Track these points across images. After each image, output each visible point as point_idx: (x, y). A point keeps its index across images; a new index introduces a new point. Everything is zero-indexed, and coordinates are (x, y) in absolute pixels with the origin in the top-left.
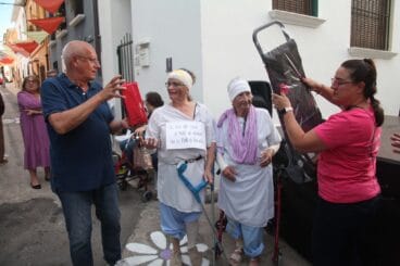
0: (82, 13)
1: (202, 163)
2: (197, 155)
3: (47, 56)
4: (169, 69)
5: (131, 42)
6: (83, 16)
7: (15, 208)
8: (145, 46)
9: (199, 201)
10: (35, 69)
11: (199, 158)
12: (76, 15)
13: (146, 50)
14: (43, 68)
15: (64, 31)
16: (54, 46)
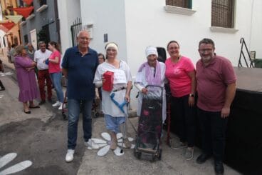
0: (46, 4)
1: (125, 91)
2: (122, 87)
3: (19, 31)
4: (106, 40)
5: (80, 24)
6: (46, 6)
7: (19, 124)
8: (90, 26)
9: (124, 112)
10: (10, 40)
11: (123, 88)
12: (41, 5)
13: (91, 29)
14: (16, 39)
15: (32, 15)
16: (24, 25)
